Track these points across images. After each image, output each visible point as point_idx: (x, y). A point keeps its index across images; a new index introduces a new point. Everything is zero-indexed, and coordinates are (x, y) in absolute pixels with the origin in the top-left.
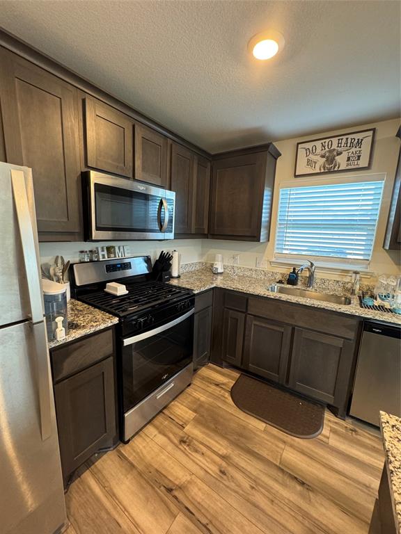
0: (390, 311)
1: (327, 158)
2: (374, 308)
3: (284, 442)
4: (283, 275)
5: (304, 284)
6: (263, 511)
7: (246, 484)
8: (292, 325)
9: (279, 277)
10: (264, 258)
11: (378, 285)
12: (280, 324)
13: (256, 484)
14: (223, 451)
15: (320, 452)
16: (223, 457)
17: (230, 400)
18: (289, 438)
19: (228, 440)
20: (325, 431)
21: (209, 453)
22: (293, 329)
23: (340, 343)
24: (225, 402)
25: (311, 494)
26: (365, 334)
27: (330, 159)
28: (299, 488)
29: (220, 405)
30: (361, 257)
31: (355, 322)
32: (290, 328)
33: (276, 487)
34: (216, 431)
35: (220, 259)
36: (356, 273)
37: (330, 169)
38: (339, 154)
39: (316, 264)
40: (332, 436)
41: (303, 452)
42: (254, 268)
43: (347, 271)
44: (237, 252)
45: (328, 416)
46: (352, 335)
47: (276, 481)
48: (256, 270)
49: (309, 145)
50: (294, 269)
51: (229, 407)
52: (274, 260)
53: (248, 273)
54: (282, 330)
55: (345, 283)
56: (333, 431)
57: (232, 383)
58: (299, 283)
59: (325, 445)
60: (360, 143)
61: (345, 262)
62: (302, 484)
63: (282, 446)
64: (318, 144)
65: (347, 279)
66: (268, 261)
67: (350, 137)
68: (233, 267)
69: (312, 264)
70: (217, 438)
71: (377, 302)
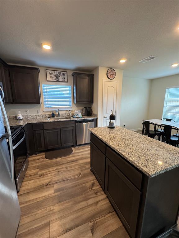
0: (79, 118)
1: (56, 77)
2: (76, 118)
3: (67, 158)
4: (49, 115)
5: (57, 116)
6: (71, 170)
7: (65, 169)
8: (59, 128)
9: (48, 116)
10: (41, 110)
11: (75, 113)
12: (56, 129)
13: (67, 168)
14: (54, 169)
15: (75, 155)
16: (56, 170)
17: (47, 160)
18: (68, 157)
19: (54, 166)
20: (74, 151)
21: (51, 172)
22: (60, 129)
23: (72, 128)
24: (45, 161)
25: (78, 161)
26: (77, 124)
27: (57, 77)
28: (75, 162)
29: (45, 162)
30: (69, 106)
31: (74, 122)
32: (59, 129)
33: (71, 165)
34: (49, 167)
35: (20, 113)
36: (70, 110)
37: (57, 80)
38: (59, 76)
39: (59, 110)
40: (75, 151)
41: (72, 157)
42: (37, 114)
43: (67, 110)
44: (27, 109)
45: (73, 148)
46: (74, 125)
47: (70, 164)
48: (38, 115)
49: (50, 71)
50: (53, 112)
51: (48, 161)
52: (44, 110)
53: (35, 117)
54: (57, 131)
55: (67, 114)
56: (75, 150)
57: (44, 156)
58: (55, 117)
59: (75, 153)
60: (64, 75)
61: (66, 108)
62: (75, 161)
63: (67, 159)
64: (53, 71)
65: (68, 113)
66: (42, 111)
67: (62, 72)
68: (27, 116)
69: (58, 110)
70: (50, 168)
71: (76, 117)
